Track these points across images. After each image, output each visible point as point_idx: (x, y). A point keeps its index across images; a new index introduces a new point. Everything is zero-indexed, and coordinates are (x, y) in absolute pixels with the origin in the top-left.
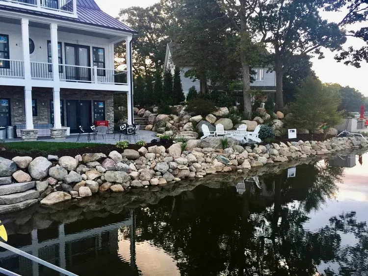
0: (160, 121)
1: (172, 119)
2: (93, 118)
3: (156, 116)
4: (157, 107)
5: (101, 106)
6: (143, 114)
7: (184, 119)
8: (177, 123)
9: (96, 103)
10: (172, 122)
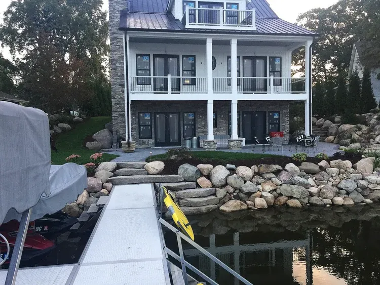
0: (343, 132)
1: (360, 129)
2: (267, 129)
3: (339, 126)
4: (340, 117)
5: (276, 116)
6: (322, 125)
7: (376, 130)
8: (366, 134)
9: (271, 114)
10: (360, 133)
